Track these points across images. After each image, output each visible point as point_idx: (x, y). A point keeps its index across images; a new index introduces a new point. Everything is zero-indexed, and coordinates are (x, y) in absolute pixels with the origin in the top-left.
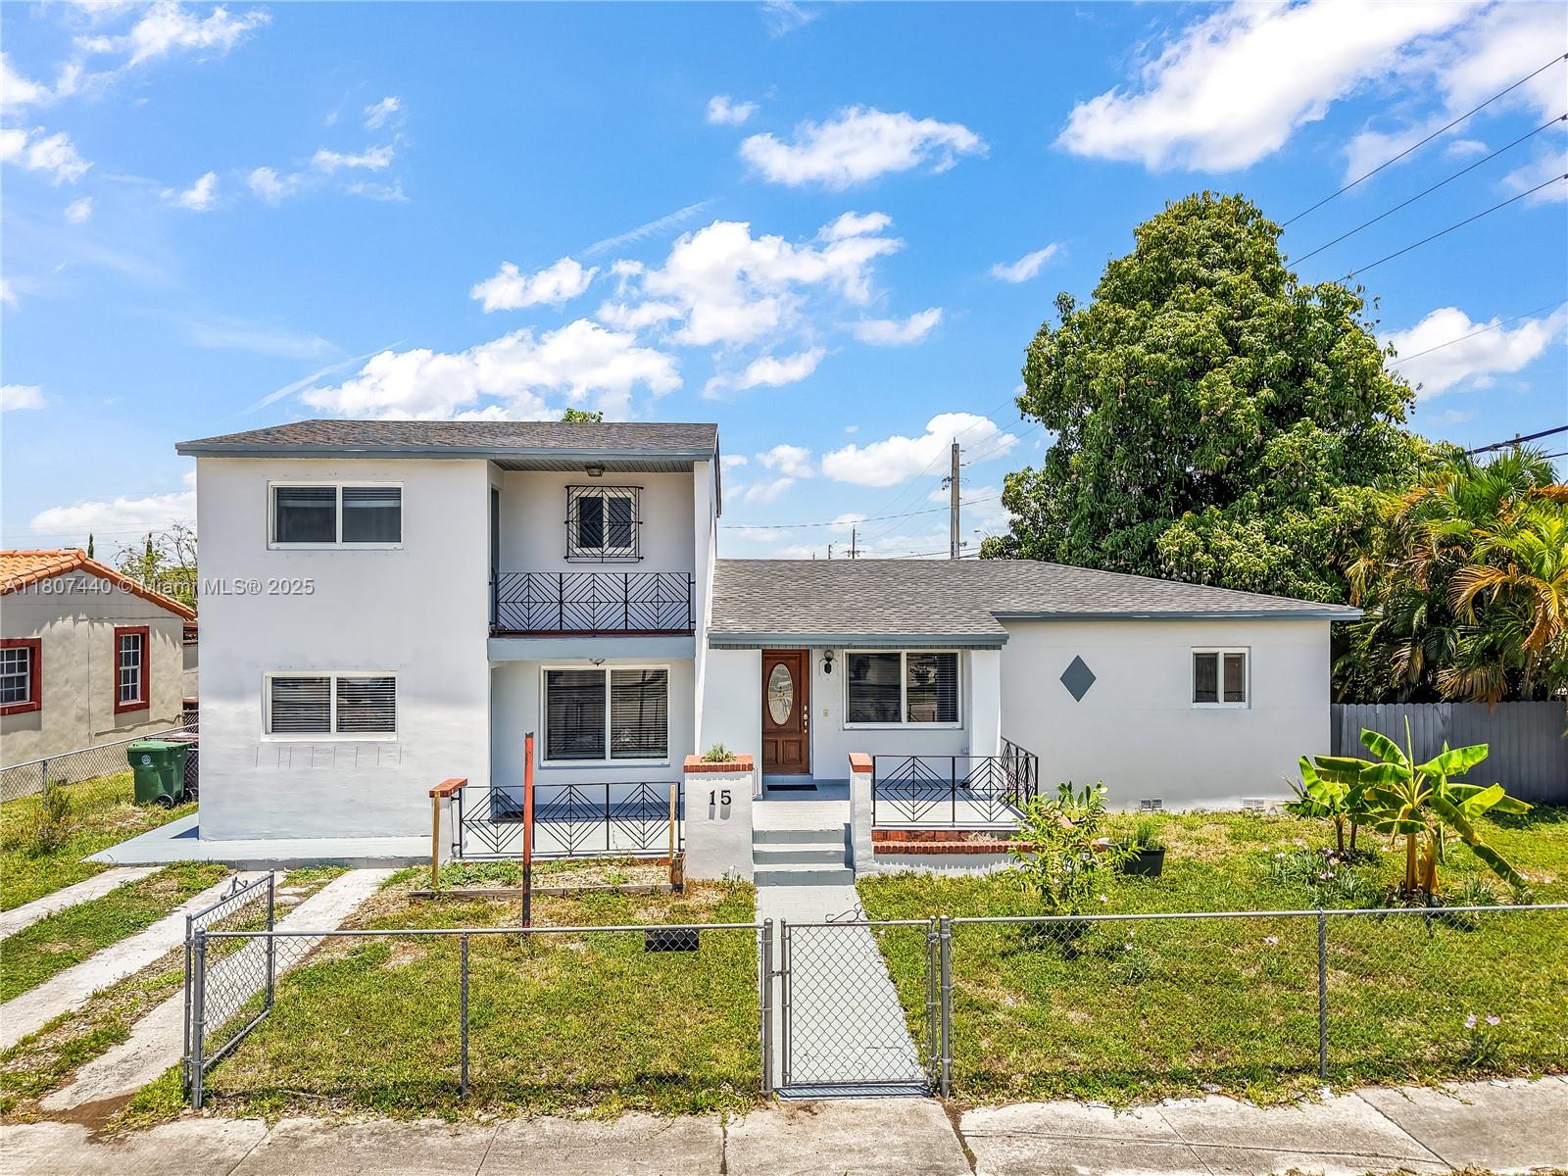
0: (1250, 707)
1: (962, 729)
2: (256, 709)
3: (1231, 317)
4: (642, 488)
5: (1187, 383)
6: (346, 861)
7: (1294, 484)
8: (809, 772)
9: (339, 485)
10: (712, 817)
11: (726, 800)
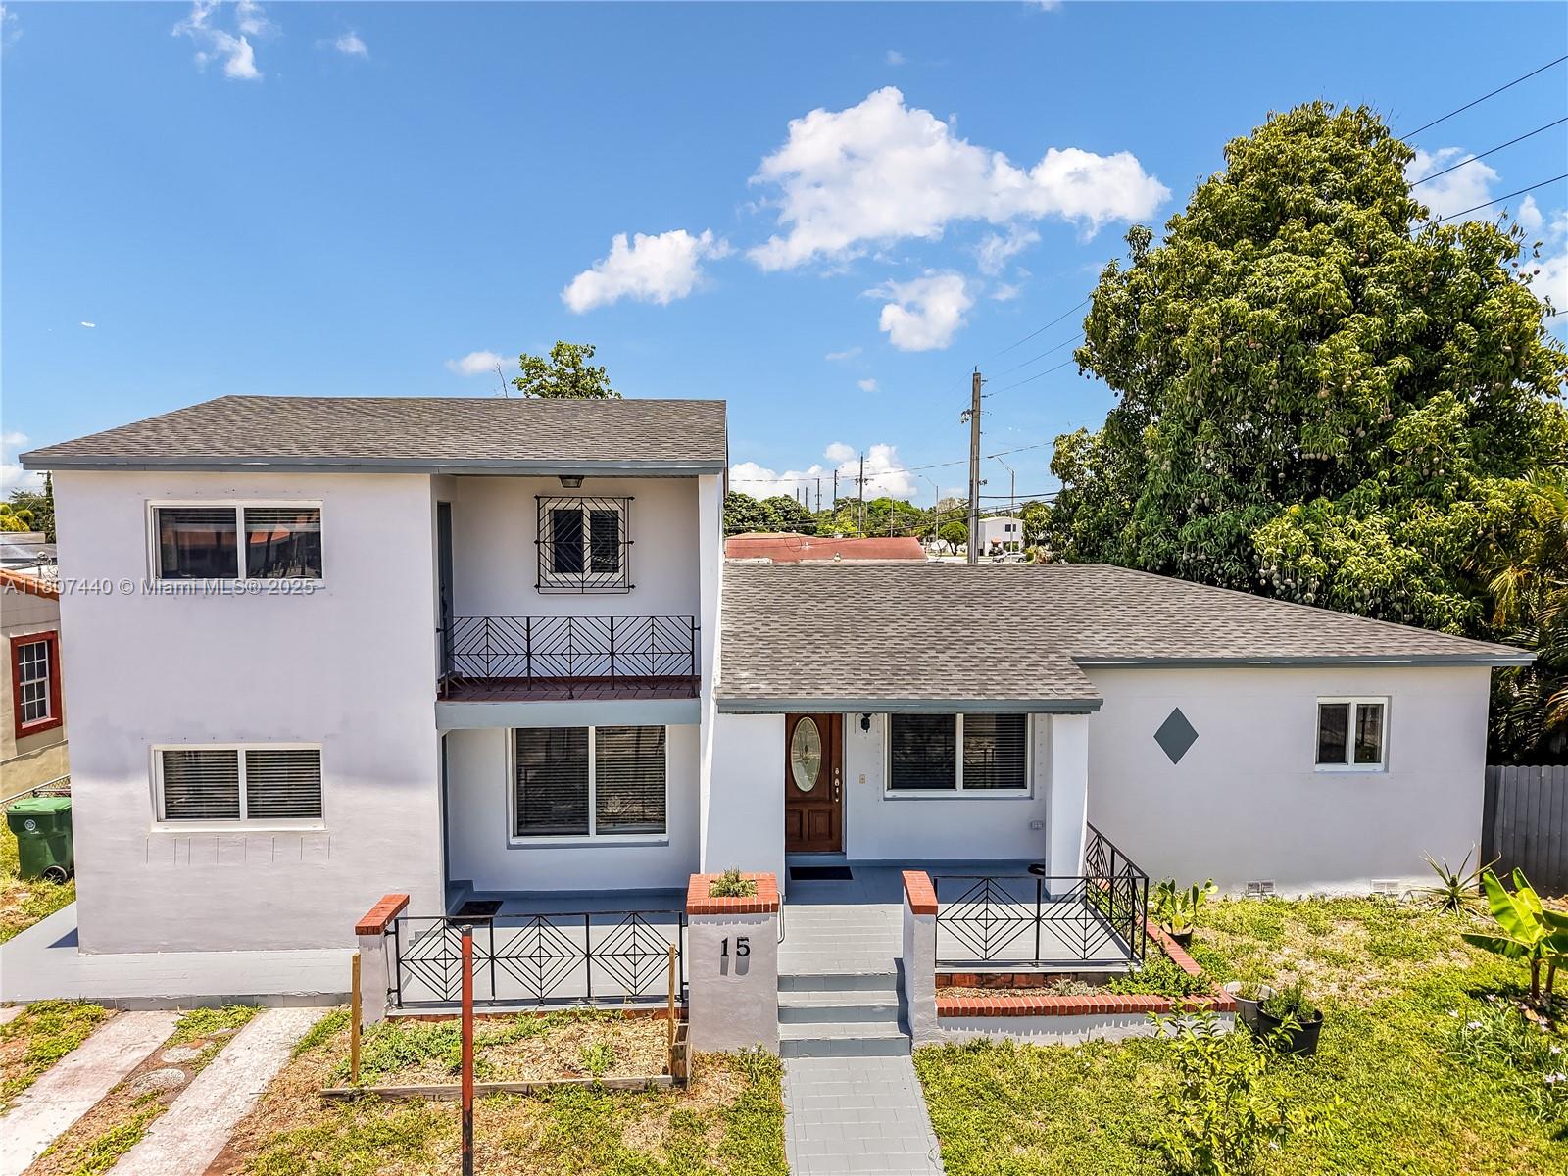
0: (1386, 770)
1: (1031, 798)
2: (144, 791)
3: (1355, 262)
4: (632, 498)
5: (1300, 346)
6: (255, 999)
7: (1426, 472)
8: (840, 849)
9: (240, 505)
10: (724, 972)
11: (743, 950)
